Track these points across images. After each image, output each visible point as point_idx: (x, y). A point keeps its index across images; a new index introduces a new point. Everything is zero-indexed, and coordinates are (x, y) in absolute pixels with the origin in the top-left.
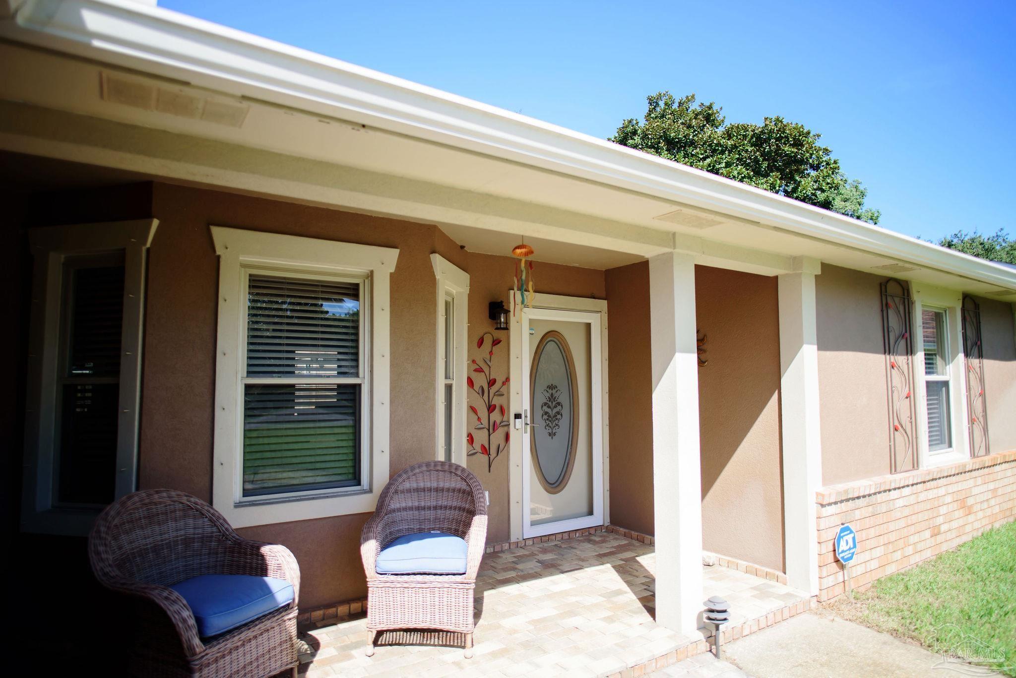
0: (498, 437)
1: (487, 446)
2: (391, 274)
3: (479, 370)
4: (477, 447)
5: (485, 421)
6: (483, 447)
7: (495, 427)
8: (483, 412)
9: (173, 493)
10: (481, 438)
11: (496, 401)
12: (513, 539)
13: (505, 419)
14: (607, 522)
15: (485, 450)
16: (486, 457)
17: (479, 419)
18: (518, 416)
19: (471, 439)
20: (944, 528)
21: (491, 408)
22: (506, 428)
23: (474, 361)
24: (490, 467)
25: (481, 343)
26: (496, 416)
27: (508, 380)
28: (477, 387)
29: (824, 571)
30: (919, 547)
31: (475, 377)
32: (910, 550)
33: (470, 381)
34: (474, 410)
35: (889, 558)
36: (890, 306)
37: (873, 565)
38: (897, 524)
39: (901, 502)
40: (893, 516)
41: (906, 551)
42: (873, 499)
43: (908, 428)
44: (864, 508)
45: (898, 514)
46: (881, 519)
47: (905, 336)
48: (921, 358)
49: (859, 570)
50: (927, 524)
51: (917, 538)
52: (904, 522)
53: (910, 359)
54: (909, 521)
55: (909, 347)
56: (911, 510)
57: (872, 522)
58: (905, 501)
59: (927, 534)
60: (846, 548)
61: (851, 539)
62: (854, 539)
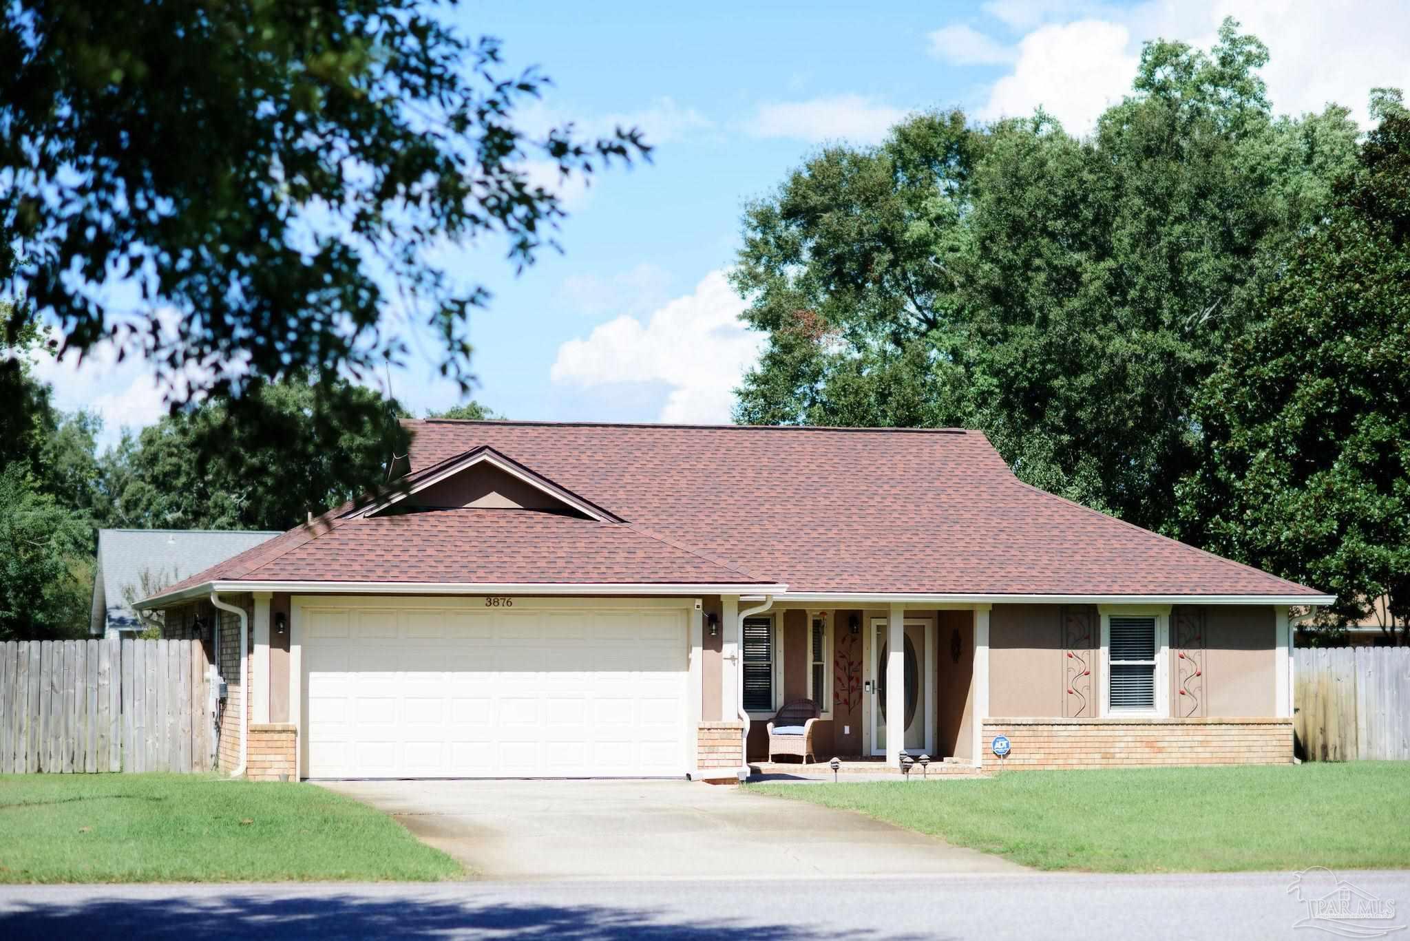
0: (854, 695)
1: (848, 700)
2: (784, 613)
3: (843, 657)
4: (842, 700)
5: (846, 686)
6: (845, 700)
7: (853, 689)
8: (845, 680)
10: (844, 695)
11: (853, 674)
12: (864, 754)
13: (859, 685)
15: (847, 702)
16: (848, 707)
17: (843, 685)
18: (868, 683)
19: (836, 695)
20: (1118, 756)
21: (850, 679)
22: (860, 691)
23: (840, 652)
24: (850, 712)
25: (844, 640)
26: (853, 683)
27: (861, 662)
28: (842, 666)
29: (985, 756)
30: (1086, 761)
31: (840, 660)
32: (1075, 761)
33: (836, 663)
34: (839, 679)
35: (1050, 762)
36: (1071, 621)
37: (1031, 762)
38: (1060, 745)
39: (1065, 733)
40: (1055, 739)
41: (1070, 762)
42: (1035, 727)
43: (1085, 693)
44: (1024, 731)
45: (1062, 739)
46: (1042, 739)
47: (1088, 637)
48: (1104, 651)
49: (1017, 762)
50: (1098, 750)
51: (1083, 756)
52: (1068, 745)
53: (1092, 651)
54: (1075, 745)
55: (1092, 645)
56: (1078, 739)
57: (1032, 739)
58: (1070, 733)
59: (1097, 756)
60: (1001, 747)
61: (1004, 743)
62: (1007, 744)
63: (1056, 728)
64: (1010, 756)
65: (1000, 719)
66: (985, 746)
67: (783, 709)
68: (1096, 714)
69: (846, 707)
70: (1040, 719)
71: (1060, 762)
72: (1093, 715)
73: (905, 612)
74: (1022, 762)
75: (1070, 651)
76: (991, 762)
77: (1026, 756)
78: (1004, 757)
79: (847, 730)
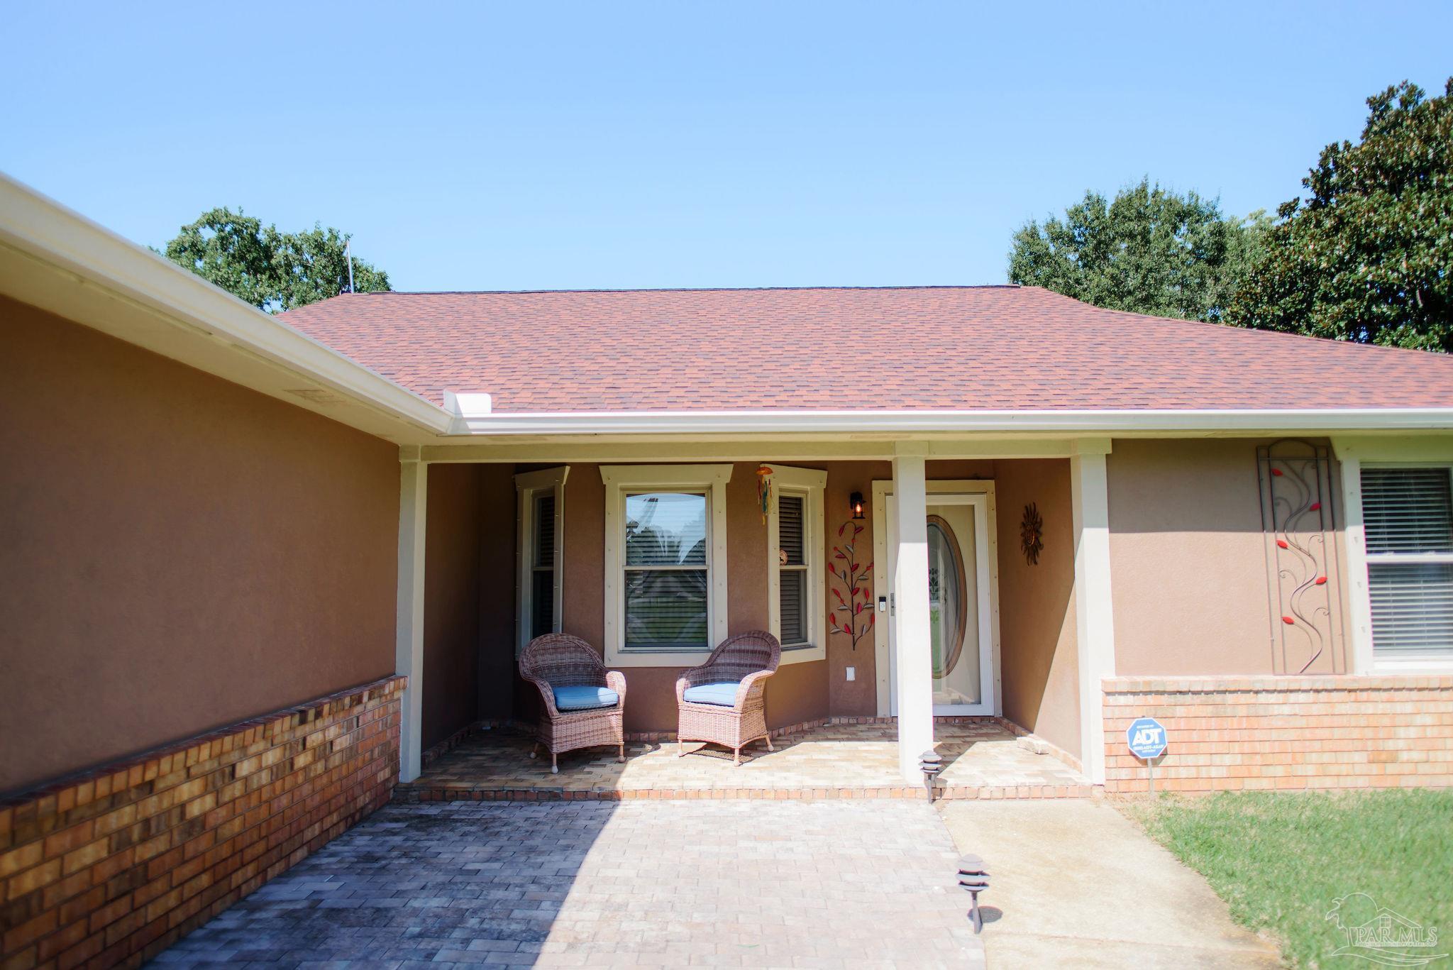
0: (862, 618)
1: (851, 626)
2: (727, 484)
3: (842, 557)
4: (839, 626)
5: (849, 604)
6: (846, 626)
7: (859, 608)
8: (846, 595)
9: (570, 637)
10: (844, 618)
11: (859, 585)
12: (880, 714)
13: (869, 601)
14: (999, 713)
15: (848, 630)
16: (851, 636)
17: (842, 601)
18: (883, 599)
19: (831, 618)
20: (1403, 757)
21: (854, 591)
22: (871, 611)
23: (835, 549)
24: (854, 645)
25: (842, 530)
26: (859, 598)
27: (872, 564)
28: (839, 570)
29: (1112, 762)
30: (1334, 770)
31: (836, 562)
32: (1310, 770)
33: (830, 567)
34: (837, 593)
35: (1255, 771)
36: (1279, 473)
37: (1214, 772)
38: (1274, 735)
39: (1286, 710)
40: (1264, 722)
41: (1299, 770)
42: (1218, 698)
43: (1321, 621)
44: (1194, 706)
45: (1279, 723)
46: (1235, 723)
47: (1318, 507)
48: (1354, 534)
49: (1183, 773)
50: (1358, 744)
51: (1326, 758)
52: (1292, 734)
53: (1329, 535)
54: (1308, 734)
55: (1327, 521)
56: (1313, 722)
57: (1213, 723)
58: (1297, 710)
59: (1357, 757)
60: (1146, 740)
61: (1155, 733)
62: (1161, 735)
63: (1263, 698)
64: (1168, 760)
65: (1141, 680)
66: (1111, 738)
67: (722, 649)
68: (1347, 667)
69: (849, 637)
70: (1230, 679)
71: (1280, 771)
72: (1340, 668)
73: (929, 464)
74: (1192, 772)
75: (1281, 537)
76: (1124, 774)
77: (1202, 760)
78: (1155, 763)
79: (851, 674)
